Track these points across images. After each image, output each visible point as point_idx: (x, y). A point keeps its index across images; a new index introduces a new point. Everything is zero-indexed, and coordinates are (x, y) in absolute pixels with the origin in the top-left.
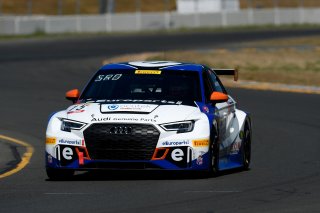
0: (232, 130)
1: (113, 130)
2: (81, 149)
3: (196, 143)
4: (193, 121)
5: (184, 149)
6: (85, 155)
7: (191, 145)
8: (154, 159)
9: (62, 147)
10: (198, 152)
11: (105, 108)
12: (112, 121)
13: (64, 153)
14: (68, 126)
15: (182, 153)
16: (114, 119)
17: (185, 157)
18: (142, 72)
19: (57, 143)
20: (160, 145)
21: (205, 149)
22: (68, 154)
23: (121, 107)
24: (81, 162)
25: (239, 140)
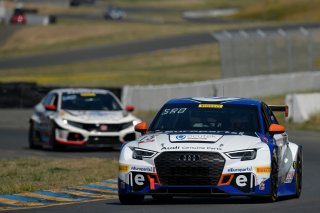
0: (286, 160)
1: (182, 158)
2: (152, 176)
3: (258, 170)
4: (255, 150)
5: (248, 175)
6: (156, 181)
7: (254, 171)
8: (220, 184)
9: (134, 174)
10: (261, 178)
11: (173, 138)
12: (181, 150)
13: (136, 179)
14: (140, 155)
15: (245, 179)
16: (182, 147)
17: (248, 183)
18: (205, 106)
19: (130, 170)
20: (225, 172)
21: (267, 175)
22: (139, 181)
23: (188, 137)
24: (152, 187)
25: (292, 170)
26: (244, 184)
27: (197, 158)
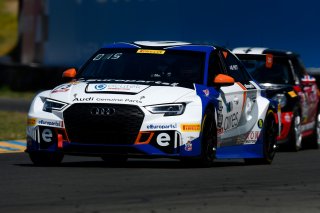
0: (249, 118)
2: (60, 131)
3: (184, 127)
4: (184, 104)
5: (171, 133)
6: (64, 138)
7: (179, 129)
8: (137, 143)
9: (42, 129)
10: (187, 137)
11: (92, 87)
12: (95, 101)
13: (44, 135)
14: (50, 106)
15: (168, 138)
16: (97, 99)
17: (172, 142)
18: (145, 51)
20: (144, 128)
21: (196, 134)
22: (47, 137)
23: (109, 87)
24: (60, 144)
26: (167, 144)
27: (112, 111)
